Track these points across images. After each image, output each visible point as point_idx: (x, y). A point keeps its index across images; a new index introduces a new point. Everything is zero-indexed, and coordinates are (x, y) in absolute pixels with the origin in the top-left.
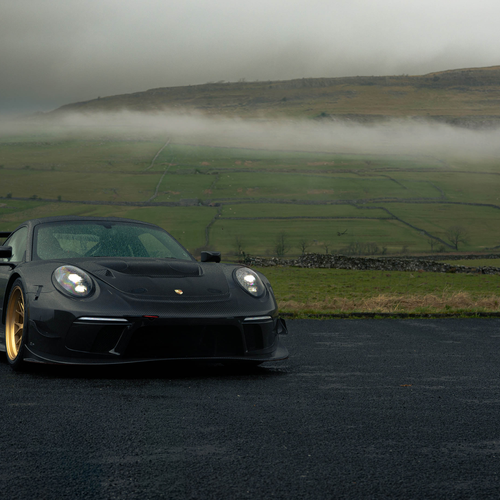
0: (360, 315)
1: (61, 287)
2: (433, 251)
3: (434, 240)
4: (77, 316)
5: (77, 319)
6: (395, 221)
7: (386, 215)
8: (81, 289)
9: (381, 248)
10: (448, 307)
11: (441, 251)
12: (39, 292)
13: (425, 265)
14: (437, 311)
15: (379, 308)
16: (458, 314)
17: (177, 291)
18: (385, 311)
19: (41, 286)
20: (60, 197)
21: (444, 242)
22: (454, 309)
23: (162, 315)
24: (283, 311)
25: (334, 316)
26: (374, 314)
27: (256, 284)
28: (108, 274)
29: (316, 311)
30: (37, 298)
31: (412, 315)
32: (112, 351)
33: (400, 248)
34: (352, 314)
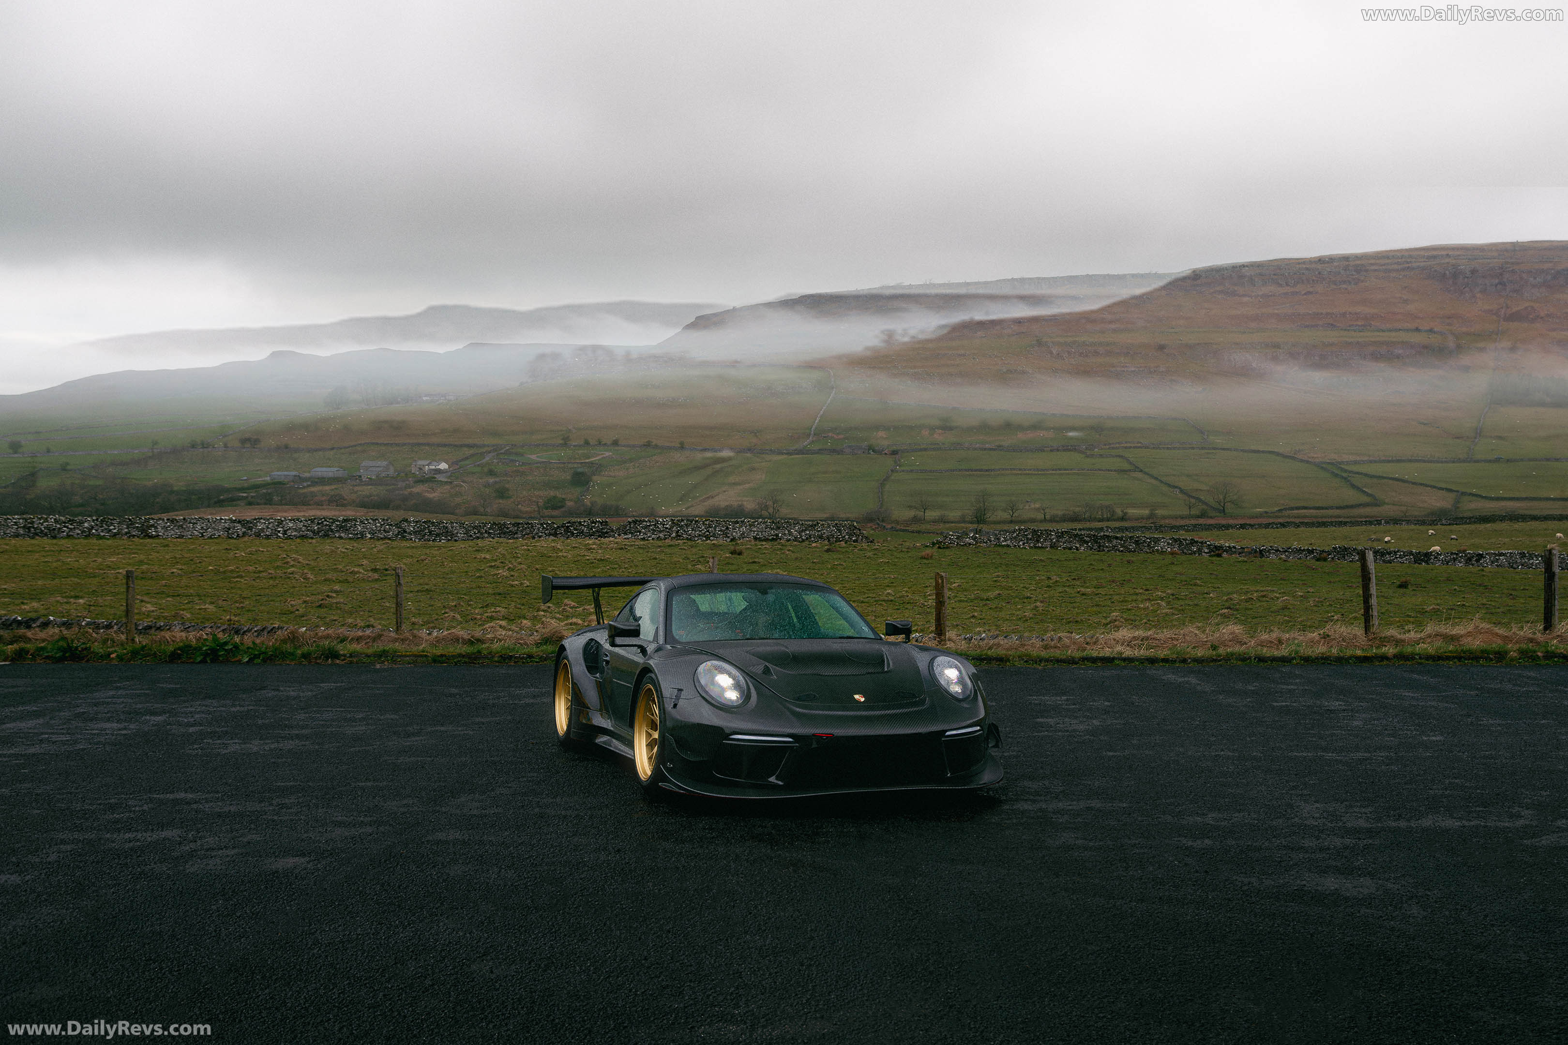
0: (1094, 660)
1: (707, 692)
2: (1190, 517)
3: (1193, 501)
4: (727, 731)
5: (727, 736)
6: (1139, 475)
7: (1126, 466)
8: (732, 696)
9: (1119, 512)
10: (1214, 648)
11: (1203, 515)
12: (678, 697)
13: (1181, 544)
14: (1200, 653)
15: (1119, 648)
16: (1228, 658)
17: (857, 697)
18: (1128, 652)
19: (680, 690)
20: (682, 444)
21: (1204, 503)
22: (1221, 651)
23: (839, 731)
24: (989, 653)
25: (1059, 661)
26: (1114, 659)
27: (961, 681)
28: (767, 671)
29: (1035, 653)
30: (675, 706)
31: (1165, 660)
32: (772, 779)
33: (1146, 512)
34: (1084, 659)
